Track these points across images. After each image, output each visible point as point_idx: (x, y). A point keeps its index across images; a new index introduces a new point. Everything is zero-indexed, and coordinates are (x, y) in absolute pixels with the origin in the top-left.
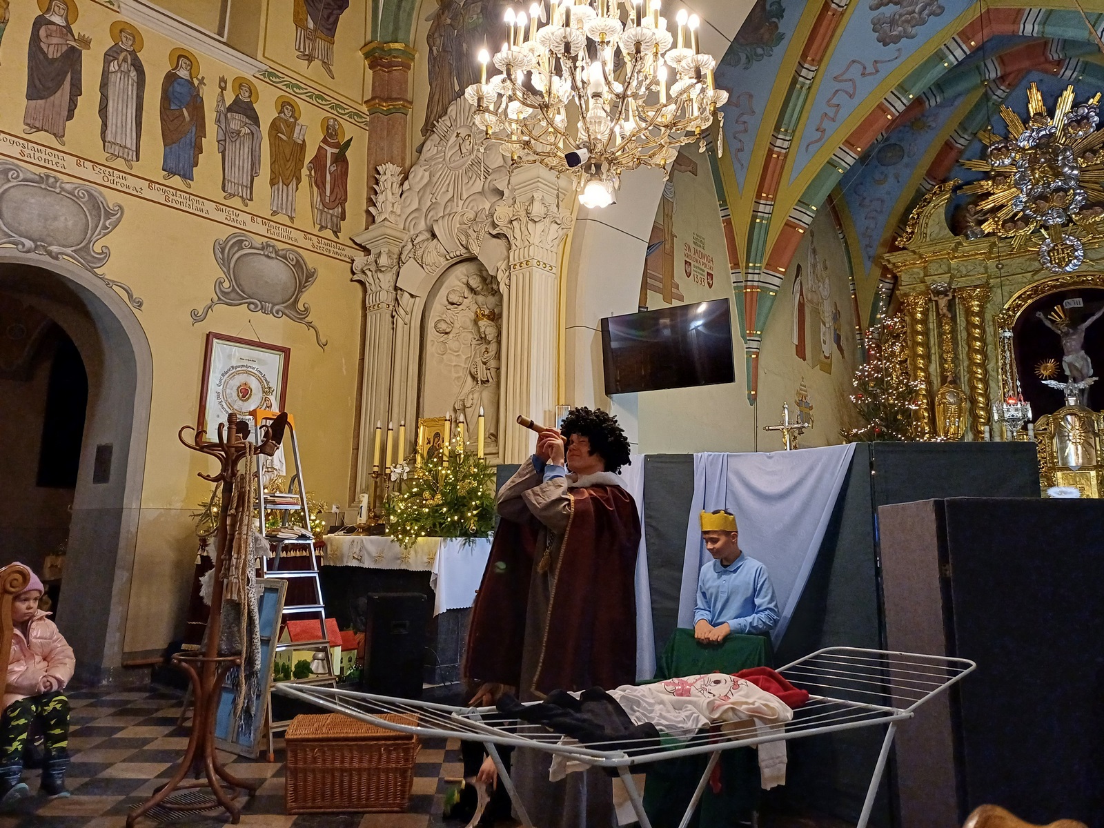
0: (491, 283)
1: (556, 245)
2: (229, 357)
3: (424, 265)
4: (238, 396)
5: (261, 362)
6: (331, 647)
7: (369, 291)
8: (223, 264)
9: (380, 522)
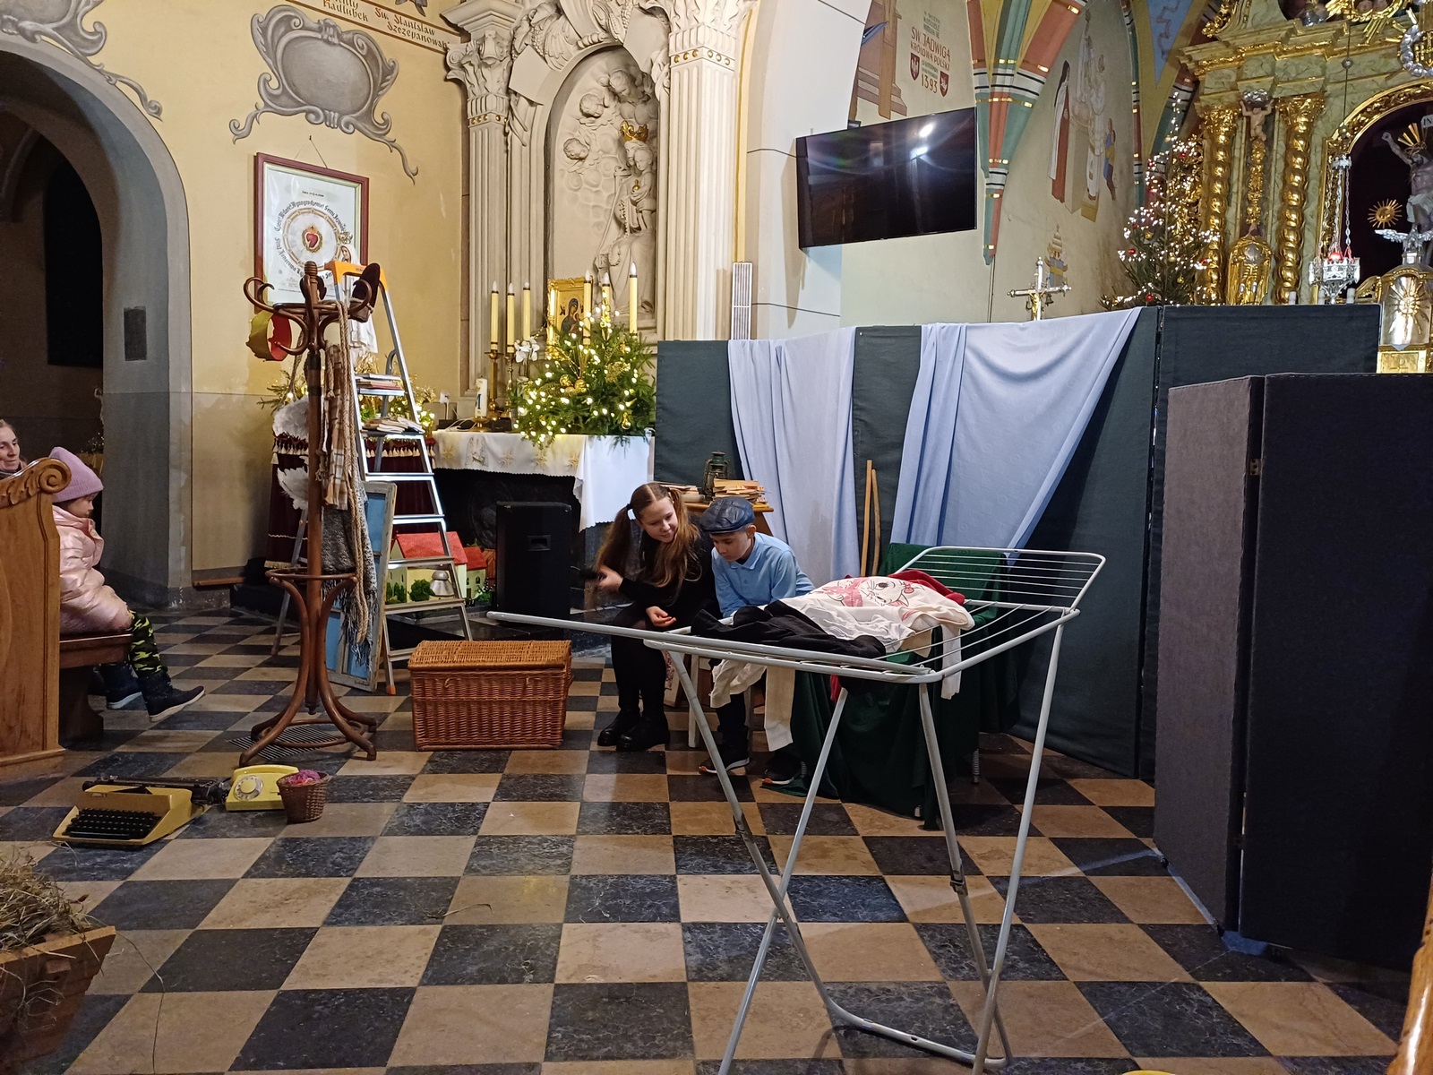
0: (642, 84)
1: (734, 27)
2: (288, 189)
3: (547, 56)
4: (304, 244)
5: (331, 197)
6: (456, 565)
7: (471, 96)
8: (267, 53)
9: (504, 416)
